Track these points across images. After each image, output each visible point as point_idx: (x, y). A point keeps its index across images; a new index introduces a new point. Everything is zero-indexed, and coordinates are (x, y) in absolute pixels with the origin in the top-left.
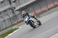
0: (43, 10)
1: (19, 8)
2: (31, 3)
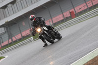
1: (4, 23)
2: (24, 14)
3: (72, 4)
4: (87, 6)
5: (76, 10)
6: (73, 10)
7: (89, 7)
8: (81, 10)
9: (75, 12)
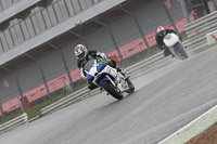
0: (52, 90)
3: (114, 40)
4: (147, 44)
5: (122, 52)
6: (115, 53)
7: (151, 45)
8: (132, 53)
9: (121, 56)
